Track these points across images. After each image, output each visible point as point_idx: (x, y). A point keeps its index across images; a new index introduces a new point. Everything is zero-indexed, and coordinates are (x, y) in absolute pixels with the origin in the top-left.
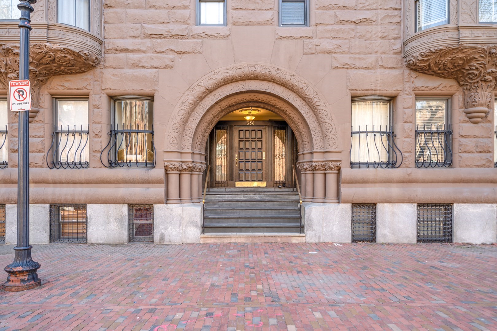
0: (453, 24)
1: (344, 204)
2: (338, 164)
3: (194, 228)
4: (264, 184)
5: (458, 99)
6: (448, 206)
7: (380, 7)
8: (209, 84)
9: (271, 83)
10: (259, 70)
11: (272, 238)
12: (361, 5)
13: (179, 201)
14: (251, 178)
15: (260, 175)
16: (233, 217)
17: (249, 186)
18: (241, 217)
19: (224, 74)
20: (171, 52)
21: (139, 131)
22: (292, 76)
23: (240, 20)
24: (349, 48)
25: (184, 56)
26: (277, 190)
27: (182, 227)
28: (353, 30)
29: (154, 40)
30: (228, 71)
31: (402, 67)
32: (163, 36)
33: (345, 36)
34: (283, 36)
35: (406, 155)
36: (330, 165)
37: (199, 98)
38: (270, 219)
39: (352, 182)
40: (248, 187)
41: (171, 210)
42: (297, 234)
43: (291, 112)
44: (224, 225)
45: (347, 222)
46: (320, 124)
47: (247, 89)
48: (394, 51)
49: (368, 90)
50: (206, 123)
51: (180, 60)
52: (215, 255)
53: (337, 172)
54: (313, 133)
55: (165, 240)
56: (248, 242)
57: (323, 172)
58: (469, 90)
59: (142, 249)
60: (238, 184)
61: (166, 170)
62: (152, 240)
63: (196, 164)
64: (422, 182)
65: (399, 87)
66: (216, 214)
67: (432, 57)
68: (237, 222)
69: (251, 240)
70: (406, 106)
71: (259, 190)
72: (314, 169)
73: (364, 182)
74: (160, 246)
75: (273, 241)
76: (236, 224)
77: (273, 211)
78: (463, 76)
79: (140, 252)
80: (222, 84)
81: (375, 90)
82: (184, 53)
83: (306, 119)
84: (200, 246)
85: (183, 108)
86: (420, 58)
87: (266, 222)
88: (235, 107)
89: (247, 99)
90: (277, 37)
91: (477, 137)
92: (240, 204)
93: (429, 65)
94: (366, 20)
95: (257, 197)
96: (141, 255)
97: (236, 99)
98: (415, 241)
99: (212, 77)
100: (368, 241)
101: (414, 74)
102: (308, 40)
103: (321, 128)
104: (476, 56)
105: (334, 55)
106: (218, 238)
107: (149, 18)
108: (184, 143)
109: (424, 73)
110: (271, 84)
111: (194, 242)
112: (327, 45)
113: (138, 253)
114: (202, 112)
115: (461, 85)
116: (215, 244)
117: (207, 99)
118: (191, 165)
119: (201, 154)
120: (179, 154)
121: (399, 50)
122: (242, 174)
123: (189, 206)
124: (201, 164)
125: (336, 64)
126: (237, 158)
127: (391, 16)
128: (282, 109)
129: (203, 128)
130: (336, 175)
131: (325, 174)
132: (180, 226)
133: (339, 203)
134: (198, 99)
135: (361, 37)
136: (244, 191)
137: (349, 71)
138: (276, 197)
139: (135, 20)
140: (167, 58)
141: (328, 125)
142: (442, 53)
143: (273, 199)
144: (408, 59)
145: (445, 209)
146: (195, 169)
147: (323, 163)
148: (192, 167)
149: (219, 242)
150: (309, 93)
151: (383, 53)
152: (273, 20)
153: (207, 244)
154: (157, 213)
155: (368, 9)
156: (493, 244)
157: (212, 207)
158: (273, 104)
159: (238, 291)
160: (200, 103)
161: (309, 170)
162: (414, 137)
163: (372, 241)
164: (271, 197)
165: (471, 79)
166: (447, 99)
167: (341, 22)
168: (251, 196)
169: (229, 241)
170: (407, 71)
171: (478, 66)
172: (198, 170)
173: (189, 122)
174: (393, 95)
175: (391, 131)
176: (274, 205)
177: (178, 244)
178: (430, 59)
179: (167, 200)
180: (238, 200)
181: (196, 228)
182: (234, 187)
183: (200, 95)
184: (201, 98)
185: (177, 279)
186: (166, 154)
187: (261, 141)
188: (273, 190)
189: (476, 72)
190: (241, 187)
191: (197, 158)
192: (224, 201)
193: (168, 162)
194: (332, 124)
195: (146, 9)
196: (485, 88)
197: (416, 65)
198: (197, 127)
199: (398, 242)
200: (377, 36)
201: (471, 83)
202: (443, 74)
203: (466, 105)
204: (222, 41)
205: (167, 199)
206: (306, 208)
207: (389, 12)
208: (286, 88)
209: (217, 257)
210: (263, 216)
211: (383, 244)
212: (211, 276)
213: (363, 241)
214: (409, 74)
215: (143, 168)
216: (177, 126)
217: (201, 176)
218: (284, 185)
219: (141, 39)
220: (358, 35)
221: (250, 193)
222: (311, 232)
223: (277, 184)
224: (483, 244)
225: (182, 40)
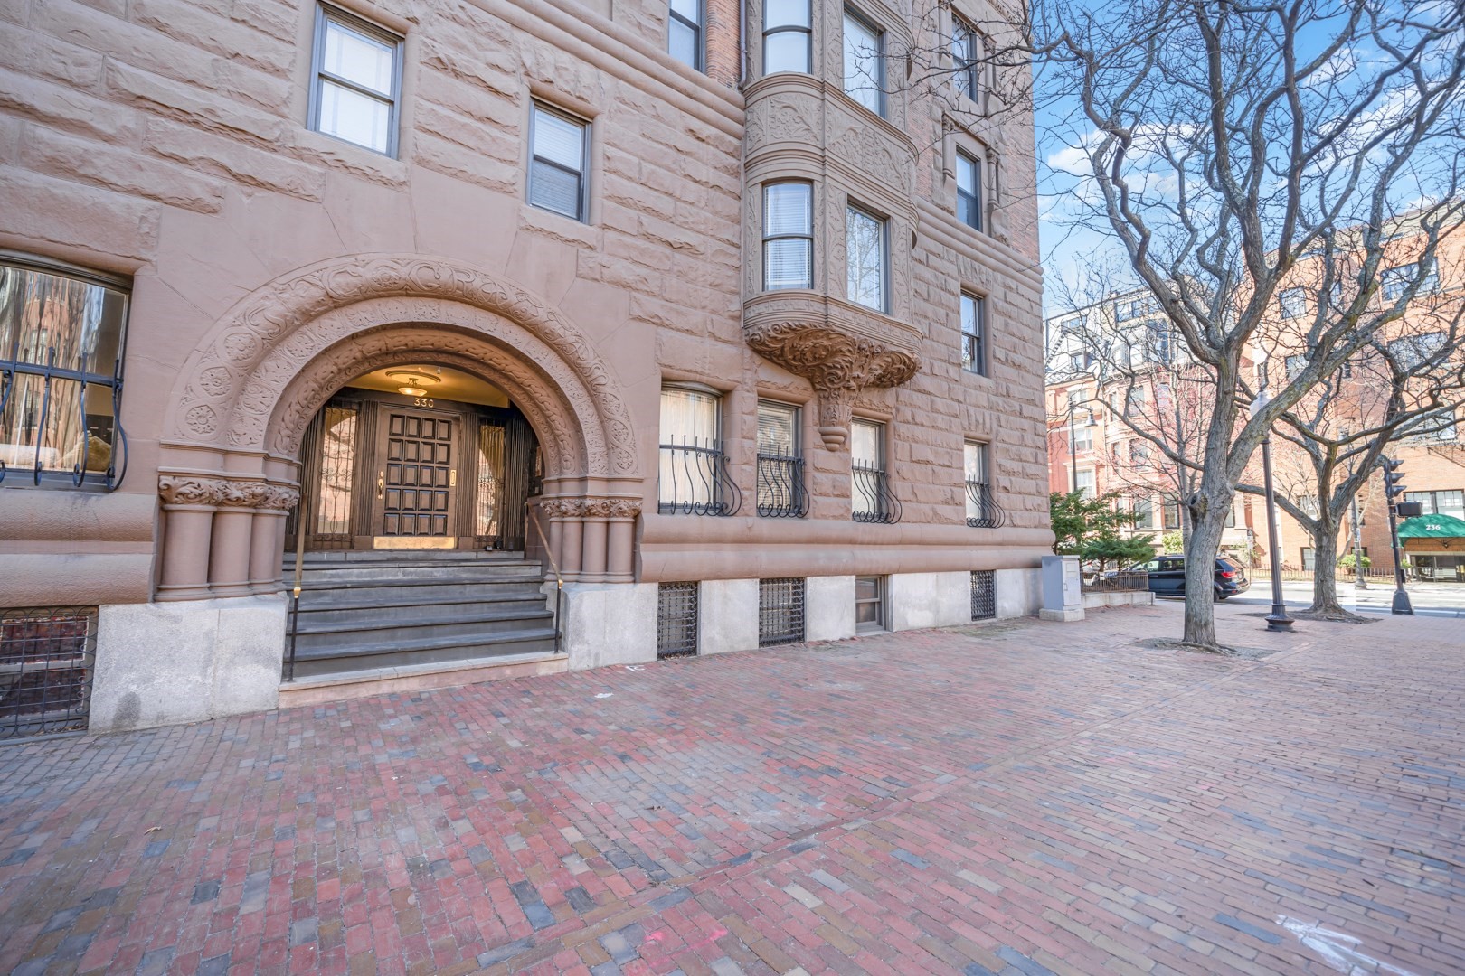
0: (818, 291)
1: (646, 585)
2: (638, 504)
3: (260, 667)
4: (450, 543)
5: (812, 410)
6: (799, 582)
7: (711, 233)
8: (340, 284)
9: (502, 319)
10: (477, 284)
11: (492, 671)
12: (682, 219)
13: (207, 591)
14: (416, 527)
15: (439, 522)
16: (381, 626)
17: (411, 547)
18: (404, 624)
19: (384, 270)
20: (214, 170)
21: (54, 372)
22: (554, 314)
23: (434, 159)
24: (660, 288)
25: (261, 194)
26: (482, 555)
27: (215, 670)
28: (668, 257)
29: (151, 117)
30: (395, 266)
31: (740, 343)
32: (189, 118)
33: (653, 263)
34: (537, 226)
35: (745, 493)
36: (622, 506)
37: (303, 313)
38: (481, 625)
39: (661, 540)
40: (408, 550)
41: (176, 620)
42: (550, 655)
43: (538, 390)
44: (356, 649)
45: (650, 619)
46: (602, 422)
47: (442, 320)
48: (730, 313)
49: (690, 371)
50: (316, 382)
51: (247, 201)
52: (350, 742)
53: (632, 520)
54: (587, 438)
55: (141, 715)
56: (428, 687)
57: (604, 519)
58: (828, 399)
59: (34, 762)
60: (381, 542)
61: (163, 500)
62: (81, 722)
63: (272, 487)
64: (767, 542)
65: (737, 376)
66: (326, 620)
67: (788, 336)
68: (393, 638)
69: (436, 681)
70: (745, 410)
71: (438, 556)
72: (585, 514)
73: (681, 540)
74: (118, 741)
75: (494, 678)
76: (391, 645)
77: (486, 605)
78: (822, 377)
79: (30, 779)
80: (375, 293)
81: (702, 374)
82: (260, 185)
83: (576, 408)
84: (282, 719)
85: (244, 329)
86: (773, 334)
87: (471, 632)
88: (401, 357)
89: (437, 344)
90: (522, 225)
91: (834, 472)
92: (395, 591)
93: (783, 347)
94: (688, 246)
95: (440, 573)
96: (35, 790)
97: (408, 339)
98: (756, 646)
99: (347, 269)
100: (682, 653)
101: (758, 359)
102: (587, 251)
103: (604, 431)
104: (843, 349)
105: (634, 293)
106: (338, 688)
107: (136, 49)
108: (239, 428)
109: (771, 360)
110: (503, 321)
111: (256, 708)
112: (622, 270)
113: (18, 785)
114: (308, 352)
115: (815, 390)
116: (330, 705)
117: (325, 321)
118: (259, 490)
119: (290, 463)
120: (219, 457)
121: (737, 314)
122: (393, 520)
123: (242, 604)
124: (288, 490)
125: (637, 312)
126: (381, 481)
127: (727, 254)
128: (518, 380)
129: (302, 395)
130: (630, 526)
131: (608, 523)
132: (205, 667)
133: (634, 582)
134: (297, 316)
135: (680, 274)
136: (397, 558)
137: (660, 330)
138: (486, 572)
139: (76, 35)
140: (198, 183)
141: (619, 426)
142: (801, 332)
143: (479, 576)
144: (751, 331)
145: (795, 588)
146: (269, 501)
147: (607, 502)
148: (261, 495)
149: (343, 697)
150: (584, 356)
151: (714, 312)
152: (515, 187)
153: (301, 709)
154: (113, 632)
155: (692, 229)
156: (852, 639)
157: (312, 604)
158: (499, 367)
159: (519, 869)
160: (304, 329)
161: (573, 515)
162: (755, 464)
163: (689, 653)
164: (475, 572)
165: (832, 382)
166: (797, 409)
167: (648, 237)
168: (423, 572)
169: (372, 693)
170: (748, 352)
171: (843, 364)
172: (278, 504)
173: (261, 371)
174: (727, 388)
175: (719, 450)
176: (484, 591)
177: (193, 722)
178: (785, 339)
179: (160, 590)
180: (391, 581)
181: (266, 667)
182: (371, 549)
183: (308, 307)
184: (308, 316)
185: (261, 876)
186: (165, 452)
187: (448, 446)
188: (472, 555)
189: (840, 373)
190: (391, 550)
191: (280, 472)
192: (349, 585)
193: (175, 475)
194: (627, 425)
195: (126, 18)
196: (847, 399)
197: (763, 344)
198: (285, 389)
199: (731, 650)
200: (705, 281)
201: (830, 389)
202: (796, 367)
203: (822, 421)
204: (384, 190)
205: (160, 586)
206: (570, 596)
207: (725, 246)
208: (536, 336)
209: (363, 750)
210: (461, 618)
211: (711, 657)
212: (387, 829)
213: (675, 654)
214: (751, 357)
215: (60, 489)
216: (220, 375)
217: (283, 520)
218: (498, 544)
219: (95, 95)
220: (676, 269)
221: (421, 564)
222: (580, 647)
223: (483, 543)
224: (842, 640)
225: (256, 150)
